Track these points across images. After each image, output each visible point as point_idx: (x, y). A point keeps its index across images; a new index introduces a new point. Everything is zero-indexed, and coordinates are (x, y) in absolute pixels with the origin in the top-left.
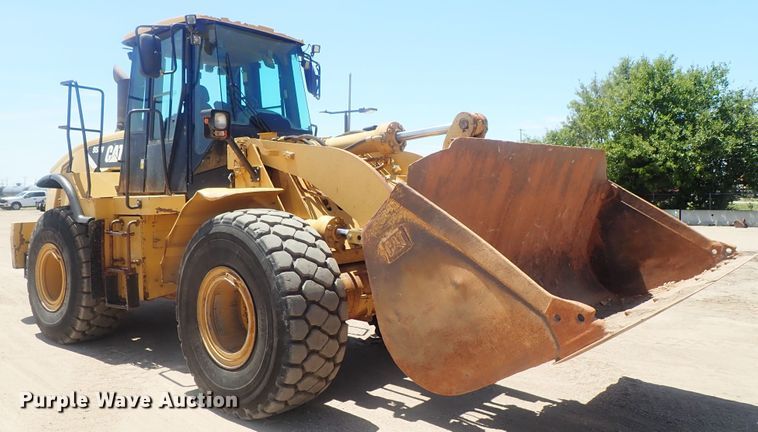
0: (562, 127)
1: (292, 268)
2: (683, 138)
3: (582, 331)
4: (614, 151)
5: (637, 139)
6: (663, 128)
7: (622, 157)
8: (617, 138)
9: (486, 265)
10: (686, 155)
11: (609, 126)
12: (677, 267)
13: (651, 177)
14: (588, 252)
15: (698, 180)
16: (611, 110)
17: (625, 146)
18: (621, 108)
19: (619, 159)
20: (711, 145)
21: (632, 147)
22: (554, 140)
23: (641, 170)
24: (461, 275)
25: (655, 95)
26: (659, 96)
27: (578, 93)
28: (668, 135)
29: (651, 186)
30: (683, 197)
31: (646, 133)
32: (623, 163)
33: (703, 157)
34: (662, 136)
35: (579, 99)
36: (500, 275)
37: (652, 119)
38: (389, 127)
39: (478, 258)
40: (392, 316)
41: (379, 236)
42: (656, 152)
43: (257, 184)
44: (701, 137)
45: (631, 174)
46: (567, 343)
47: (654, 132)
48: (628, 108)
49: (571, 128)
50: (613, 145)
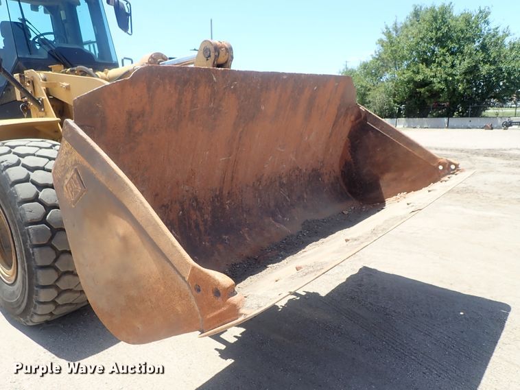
0: (371, 59)
1: (36, 199)
2: (453, 66)
3: (220, 307)
4: (405, 76)
5: (422, 66)
6: (441, 58)
7: (410, 81)
8: (408, 66)
10: (454, 79)
11: (403, 58)
12: (409, 180)
13: (429, 95)
14: (340, 167)
15: (462, 96)
16: (404, 45)
17: (414, 72)
18: (412, 44)
19: (409, 82)
20: (472, 70)
21: (418, 73)
22: (365, 69)
23: (422, 90)
25: (436, 34)
26: (440, 34)
27: (383, 33)
28: (444, 63)
29: (429, 101)
30: (452, 108)
31: (428, 62)
32: (411, 85)
33: (467, 80)
34: (440, 64)
35: (384, 38)
37: (434, 51)
38: (151, 57)
41: (63, 178)
42: (435, 76)
43: (41, 114)
44: (465, 64)
45: (417, 93)
46: (208, 317)
47: (434, 62)
48: (418, 43)
49: (378, 59)
50: (405, 72)
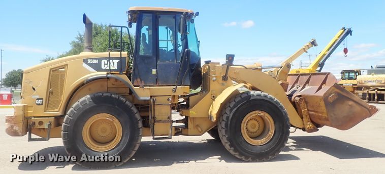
9: (357, 101)
24: (351, 103)
36: (359, 102)
39: (355, 99)
40: (333, 115)
41: (329, 96)
